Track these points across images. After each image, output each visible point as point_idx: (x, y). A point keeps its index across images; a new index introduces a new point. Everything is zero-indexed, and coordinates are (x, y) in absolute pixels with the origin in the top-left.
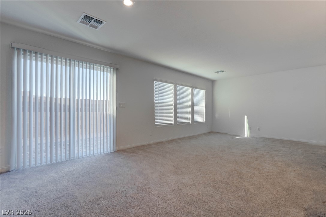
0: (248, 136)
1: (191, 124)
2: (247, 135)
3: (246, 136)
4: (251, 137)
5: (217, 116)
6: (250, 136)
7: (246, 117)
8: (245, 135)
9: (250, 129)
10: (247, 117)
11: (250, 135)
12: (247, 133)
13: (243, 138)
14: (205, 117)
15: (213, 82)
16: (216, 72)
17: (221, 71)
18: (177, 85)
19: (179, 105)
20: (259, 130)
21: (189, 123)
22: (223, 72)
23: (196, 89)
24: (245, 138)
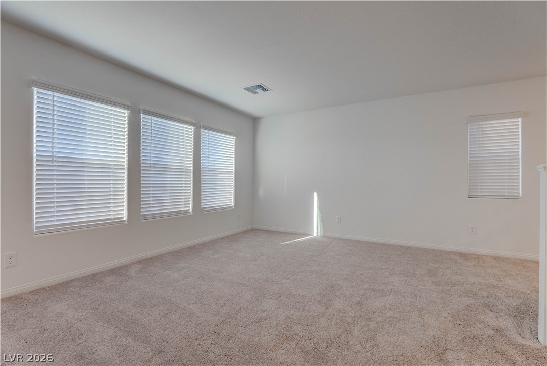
0: (319, 235)
1: (192, 215)
2: (317, 233)
3: (315, 234)
4: (323, 237)
5: (261, 192)
6: (322, 235)
7: (315, 194)
8: (313, 232)
9: (323, 219)
10: (318, 195)
11: (322, 232)
12: (316, 230)
13: (309, 240)
14: (233, 196)
15: (254, 120)
16: (247, 89)
17: (260, 86)
18: (141, 112)
19: (151, 167)
20: (339, 221)
21: (187, 211)
22: (265, 90)
23: (210, 132)
24: (314, 240)
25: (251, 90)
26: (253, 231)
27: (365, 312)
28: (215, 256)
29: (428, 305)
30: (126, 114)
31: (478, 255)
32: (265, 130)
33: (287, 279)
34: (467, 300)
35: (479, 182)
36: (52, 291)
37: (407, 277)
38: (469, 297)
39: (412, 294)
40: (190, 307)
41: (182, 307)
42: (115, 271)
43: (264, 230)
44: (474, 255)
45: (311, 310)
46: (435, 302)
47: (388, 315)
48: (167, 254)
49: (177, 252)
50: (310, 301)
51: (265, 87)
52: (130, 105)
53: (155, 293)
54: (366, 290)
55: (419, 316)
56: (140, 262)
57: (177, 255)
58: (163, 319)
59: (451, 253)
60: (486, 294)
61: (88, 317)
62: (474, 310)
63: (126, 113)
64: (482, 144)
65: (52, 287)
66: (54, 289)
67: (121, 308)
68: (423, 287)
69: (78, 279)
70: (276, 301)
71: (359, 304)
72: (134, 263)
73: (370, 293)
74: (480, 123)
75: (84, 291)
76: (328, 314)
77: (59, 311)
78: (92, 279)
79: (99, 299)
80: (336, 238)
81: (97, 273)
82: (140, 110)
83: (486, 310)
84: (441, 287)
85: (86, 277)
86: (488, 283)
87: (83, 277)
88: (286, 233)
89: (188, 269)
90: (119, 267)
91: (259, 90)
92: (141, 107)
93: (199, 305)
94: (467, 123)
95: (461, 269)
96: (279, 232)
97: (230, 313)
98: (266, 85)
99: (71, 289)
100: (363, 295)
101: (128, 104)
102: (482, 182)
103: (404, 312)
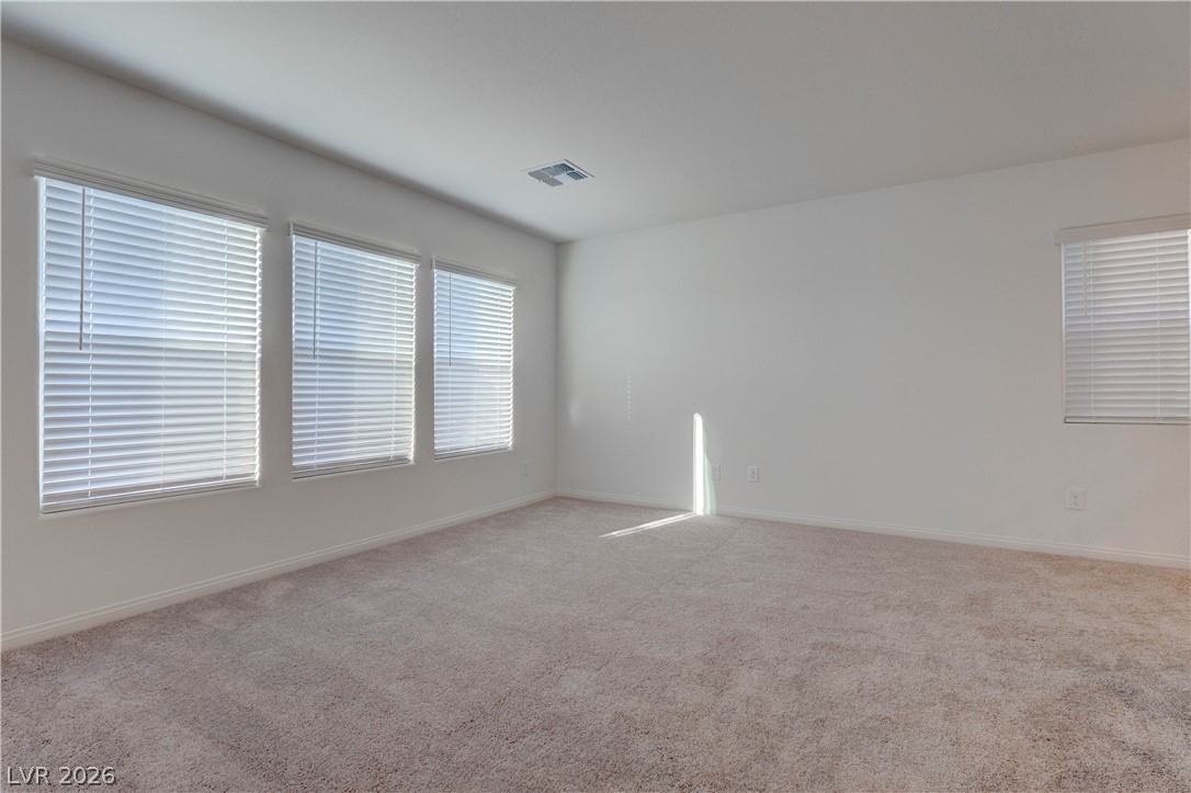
0: (708, 513)
1: (412, 466)
2: (705, 507)
3: (699, 510)
4: (718, 515)
5: (575, 411)
6: (715, 512)
7: (698, 420)
8: (695, 506)
9: (717, 476)
10: (704, 419)
11: (716, 504)
12: (701, 503)
14: (511, 423)
15: (558, 248)
16: (536, 175)
17: (564, 167)
18: (292, 231)
19: (315, 357)
20: (756, 480)
21: (402, 459)
22: (577, 176)
23: (454, 276)
24: (698, 523)
25: (546, 176)
26: (559, 501)
27: (811, 704)
28: (465, 562)
29: (968, 688)
30: (258, 237)
31: (1090, 560)
32: (580, 269)
33: (626, 618)
34: (1068, 676)
35: (1090, 386)
36: (79, 644)
37: (916, 614)
38: (1070, 666)
39: (928, 658)
40: (392, 687)
41: (371, 686)
42: (229, 598)
43: (580, 500)
44: (1081, 559)
45: (679, 698)
46: (986, 680)
47: (869, 712)
48: (352, 556)
49: (376, 551)
50: (679, 676)
51: (576, 170)
52: (266, 214)
53: (313, 651)
54: (814, 646)
55: (946, 717)
56: (288, 576)
57: (374, 558)
58: (322, 718)
59: (1023, 555)
60: (1112, 660)
61: (149, 712)
62: (1085, 701)
63: (256, 233)
64: (1095, 293)
65: (80, 635)
66: (83, 640)
67: (228, 688)
68: (956, 642)
69: (141, 617)
70: (595, 675)
71: (798, 683)
72: (276, 578)
73: (823, 655)
74: (1091, 243)
75: (151, 645)
76: (719, 710)
77: (85, 694)
78: (176, 616)
79: (182, 665)
80: (747, 519)
81: (187, 603)
82: (289, 226)
83: (1116, 702)
84: (1000, 642)
85: (161, 610)
86: (1117, 631)
87: (155, 612)
88: (633, 506)
89: (397, 594)
90: (239, 588)
91: (563, 177)
92: (293, 219)
93: (411, 683)
94: (1059, 245)
95: (1049, 596)
96: (615, 504)
97: (483, 703)
98: (578, 163)
99: (125, 641)
100: (808, 660)
101: (261, 212)
102: (1096, 386)
103: (907, 705)
